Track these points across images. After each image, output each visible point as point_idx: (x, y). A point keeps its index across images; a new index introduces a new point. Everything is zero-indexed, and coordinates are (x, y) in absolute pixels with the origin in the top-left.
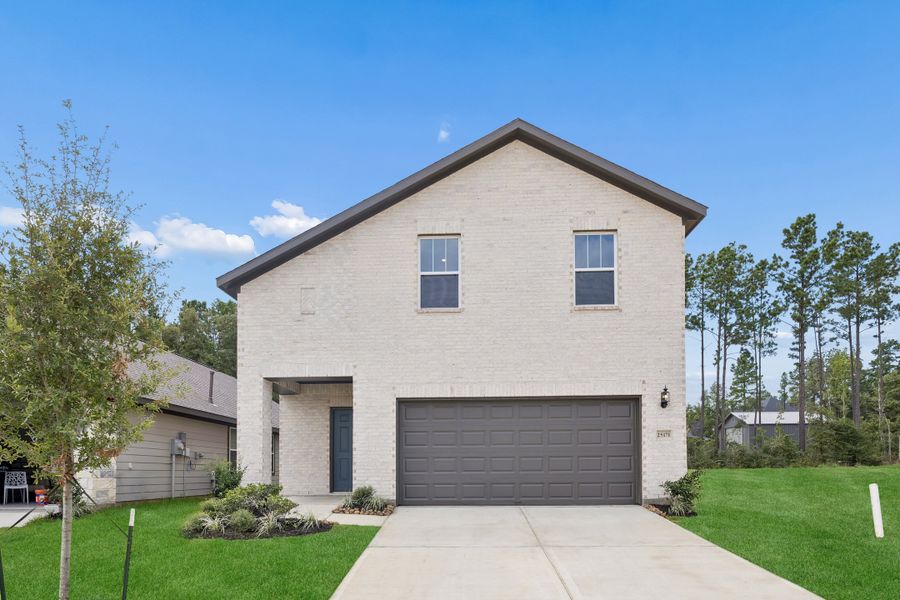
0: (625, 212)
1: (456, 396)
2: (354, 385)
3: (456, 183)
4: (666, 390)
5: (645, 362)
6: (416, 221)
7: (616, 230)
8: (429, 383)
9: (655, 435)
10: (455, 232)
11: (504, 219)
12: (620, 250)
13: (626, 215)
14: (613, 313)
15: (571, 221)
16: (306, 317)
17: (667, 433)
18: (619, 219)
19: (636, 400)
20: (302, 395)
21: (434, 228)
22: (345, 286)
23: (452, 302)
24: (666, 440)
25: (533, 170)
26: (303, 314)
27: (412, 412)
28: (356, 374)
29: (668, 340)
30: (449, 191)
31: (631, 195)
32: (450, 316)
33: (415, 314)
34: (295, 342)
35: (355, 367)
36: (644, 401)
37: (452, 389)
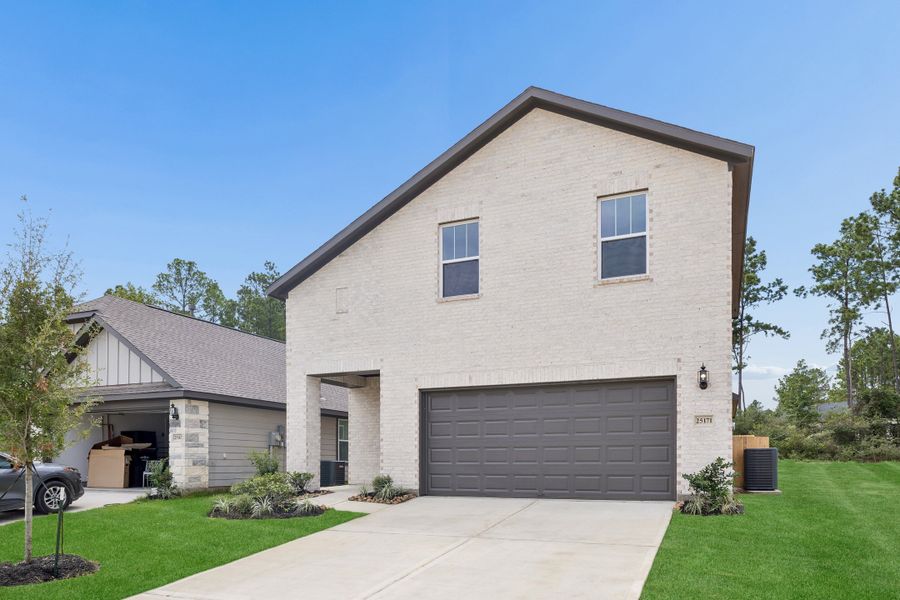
0: (658, 167)
1: (475, 385)
2: (381, 378)
3: (475, 165)
4: (703, 368)
5: (681, 337)
6: (436, 211)
7: (647, 189)
8: (448, 373)
9: (691, 421)
10: (474, 216)
11: (523, 195)
12: (651, 211)
13: (658, 170)
14: (643, 284)
15: (595, 186)
16: (340, 315)
17: (708, 419)
18: (650, 176)
19: (670, 381)
20: (368, 388)
21: (453, 215)
22: (373, 283)
23: (472, 288)
24: (706, 427)
25: (553, 136)
26: (338, 313)
27: (436, 402)
28: (382, 367)
29: (710, 309)
30: (468, 174)
31: (665, 146)
32: (468, 303)
33: (435, 304)
34: (332, 340)
35: (382, 360)
36: (679, 382)
37: (470, 378)
